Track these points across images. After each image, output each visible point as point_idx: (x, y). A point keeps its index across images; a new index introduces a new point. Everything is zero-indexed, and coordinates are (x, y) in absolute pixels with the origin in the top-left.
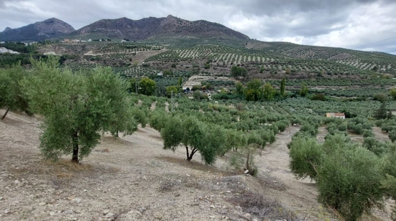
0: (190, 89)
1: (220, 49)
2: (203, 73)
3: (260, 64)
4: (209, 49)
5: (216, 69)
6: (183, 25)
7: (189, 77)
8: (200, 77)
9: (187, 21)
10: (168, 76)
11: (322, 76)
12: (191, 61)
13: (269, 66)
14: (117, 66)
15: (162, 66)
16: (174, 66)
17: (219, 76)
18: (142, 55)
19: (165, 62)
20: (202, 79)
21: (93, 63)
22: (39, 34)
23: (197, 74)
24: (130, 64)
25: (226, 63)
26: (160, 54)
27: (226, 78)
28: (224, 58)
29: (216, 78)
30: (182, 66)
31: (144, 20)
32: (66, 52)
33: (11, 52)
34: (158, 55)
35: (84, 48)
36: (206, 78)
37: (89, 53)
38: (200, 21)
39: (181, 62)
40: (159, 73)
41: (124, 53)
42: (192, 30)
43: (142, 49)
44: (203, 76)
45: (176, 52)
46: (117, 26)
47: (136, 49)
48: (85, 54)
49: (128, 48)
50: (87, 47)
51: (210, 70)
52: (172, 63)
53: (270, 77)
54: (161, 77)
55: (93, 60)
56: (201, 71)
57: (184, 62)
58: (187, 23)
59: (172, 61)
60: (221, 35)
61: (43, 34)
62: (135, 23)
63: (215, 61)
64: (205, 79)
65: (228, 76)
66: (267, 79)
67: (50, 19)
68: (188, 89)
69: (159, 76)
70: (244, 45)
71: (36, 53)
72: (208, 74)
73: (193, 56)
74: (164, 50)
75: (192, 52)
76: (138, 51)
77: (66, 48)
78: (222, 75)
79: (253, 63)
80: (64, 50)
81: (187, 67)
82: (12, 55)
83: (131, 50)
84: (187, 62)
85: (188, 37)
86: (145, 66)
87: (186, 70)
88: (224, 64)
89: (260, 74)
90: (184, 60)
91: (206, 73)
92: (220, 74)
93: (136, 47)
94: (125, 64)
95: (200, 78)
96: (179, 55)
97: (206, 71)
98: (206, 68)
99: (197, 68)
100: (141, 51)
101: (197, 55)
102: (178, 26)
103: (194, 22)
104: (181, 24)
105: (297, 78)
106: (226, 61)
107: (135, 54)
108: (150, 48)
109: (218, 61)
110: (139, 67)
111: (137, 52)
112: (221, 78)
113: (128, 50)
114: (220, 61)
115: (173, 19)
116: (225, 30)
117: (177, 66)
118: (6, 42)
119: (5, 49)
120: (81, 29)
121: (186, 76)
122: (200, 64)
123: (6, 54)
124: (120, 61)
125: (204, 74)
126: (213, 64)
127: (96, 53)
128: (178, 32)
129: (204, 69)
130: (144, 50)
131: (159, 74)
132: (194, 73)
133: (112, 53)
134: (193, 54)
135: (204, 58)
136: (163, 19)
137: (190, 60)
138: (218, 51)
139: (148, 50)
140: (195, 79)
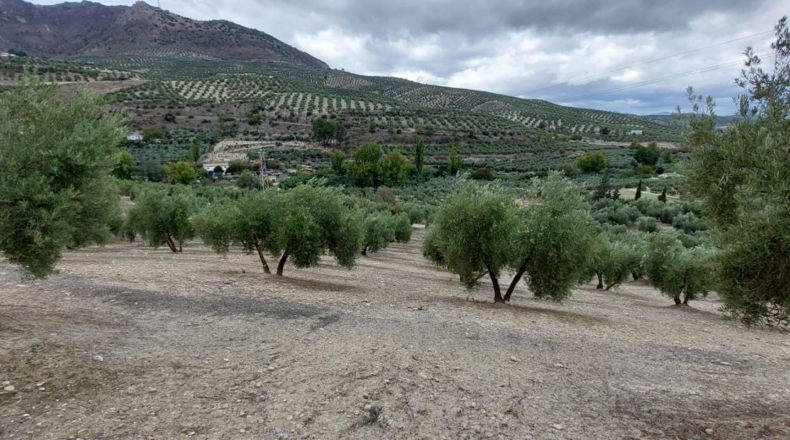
0: (224, 169)
1: (277, 83)
2: (246, 133)
3: (367, 116)
4: (253, 83)
5: (276, 125)
6: (177, 27)
7: (213, 142)
8: (240, 143)
10: (157, 140)
11: (476, 138)
12: (213, 106)
13: (384, 119)
15: (139, 119)
16: (169, 118)
17: (285, 140)
19: (145, 107)
20: (246, 146)
23: (232, 136)
25: (297, 113)
26: (128, 90)
27: (303, 144)
28: (290, 102)
29: (279, 145)
30: (191, 117)
31: (66, 6)
34: (122, 91)
36: (256, 145)
38: (220, 21)
39: (187, 109)
40: (130, 133)
42: (202, 40)
43: (71, 75)
44: (247, 140)
45: (169, 85)
47: (54, 75)
51: (263, 128)
52: (167, 111)
54: (138, 144)
56: (242, 129)
57: (194, 109)
58: (188, 24)
59: (163, 107)
60: (270, 55)
62: (41, 12)
63: (272, 109)
64: (253, 147)
65: (305, 140)
66: (384, 145)
68: (218, 170)
69: (132, 142)
70: (322, 80)
72: (260, 137)
73: (216, 95)
74: (137, 80)
75: (213, 87)
78: (291, 139)
79: (352, 113)
81: (205, 122)
84: (202, 108)
85: (194, 55)
87: (204, 128)
88: (293, 115)
89: (370, 134)
90: (194, 106)
91: (254, 134)
92: (286, 135)
95: (242, 146)
96: (181, 94)
97: (252, 129)
98: (252, 123)
99: (229, 123)
100: (69, 80)
101: (224, 95)
102: (165, 28)
103: (205, 23)
104: (173, 25)
105: (437, 142)
106: (296, 109)
108: (95, 75)
109: (277, 109)
112: (291, 143)
114: (281, 107)
115: (150, 13)
116: (278, 47)
117: (178, 117)
121: (205, 142)
122: (236, 113)
125: (250, 136)
126: (267, 113)
128: (165, 43)
129: (249, 126)
130: (77, 78)
131: (131, 138)
132: (225, 135)
134: (216, 92)
135: (244, 101)
136: (122, 9)
137: (209, 105)
138: (274, 87)
139: (91, 80)
140: (230, 147)
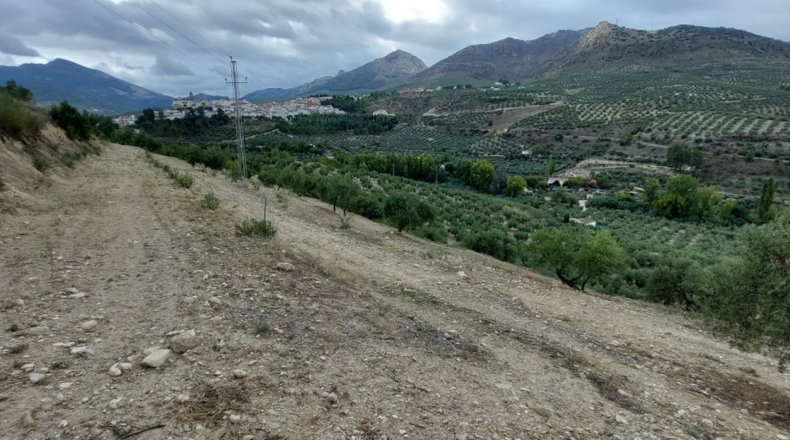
2: (612, 154)
3: (761, 140)
4: (652, 102)
5: (643, 147)
6: (629, 41)
7: (579, 160)
8: (600, 162)
9: (641, 32)
10: (540, 156)
12: (599, 127)
14: (466, 135)
15: (537, 138)
16: (559, 138)
17: (643, 162)
18: (513, 114)
19: (546, 129)
20: (604, 165)
21: (431, 128)
22: (377, 78)
23: (600, 155)
24: (486, 132)
25: (672, 136)
26: (542, 115)
27: (654, 167)
28: (673, 124)
29: (632, 166)
30: (576, 137)
31: (545, 38)
32: (401, 110)
33: (338, 112)
34: (539, 115)
35: (427, 103)
37: (430, 113)
38: (676, 28)
39: (577, 130)
40: (526, 149)
41: (483, 111)
43: (516, 102)
44: (610, 159)
45: (574, 109)
46: (492, 56)
47: (505, 103)
48: (425, 115)
49: (493, 101)
50: (432, 101)
51: (628, 150)
52: (560, 132)
53: (768, 174)
54: (526, 158)
55: (432, 124)
56: (611, 149)
57: (582, 129)
58: (641, 37)
59: (559, 128)
61: (383, 78)
62: (528, 46)
63: (649, 130)
64: (609, 167)
65: (658, 164)
66: (757, 177)
67: (393, 53)
69: (523, 156)
71: (364, 112)
72: (622, 156)
74: (558, 103)
75: (610, 109)
76: (508, 106)
77: (403, 104)
78: (649, 162)
79: (739, 137)
80: (400, 106)
81: (585, 141)
82: (337, 116)
83: (495, 105)
84: (590, 129)
86: (507, 136)
87: (582, 147)
88: (667, 137)
89: (744, 164)
90: (584, 127)
91: (619, 154)
92: (647, 158)
93: (506, 99)
94: (477, 131)
95: (600, 165)
96: (579, 116)
97: (620, 149)
98: (622, 144)
99: (604, 143)
100: (513, 106)
101: (618, 116)
102: (615, 45)
103: (660, 32)
104: (624, 40)
106: (674, 130)
107: (500, 113)
108: (530, 101)
109: (654, 131)
110: (497, 138)
111: (505, 109)
112: (645, 166)
113: (490, 106)
117: (566, 137)
118: (334, 97)
119: (331, 107)
120: (434, 67)
121: (573, 159)
122: (616, 133)
123: (332, 115)
124: (472, 125)
125: (615, 157)
126: (644, 135)
127: (440, 111)
128: (610, 59)
129: (618, 146)
130: (519, 105)
131: (524, 153)
132: (594, 154)
133: (463, 112)
134: (610, 113)
135: (630, 121)
137: (597, 126)
138: (674, 106)
139: (528, 105)
140: (589, 165)
